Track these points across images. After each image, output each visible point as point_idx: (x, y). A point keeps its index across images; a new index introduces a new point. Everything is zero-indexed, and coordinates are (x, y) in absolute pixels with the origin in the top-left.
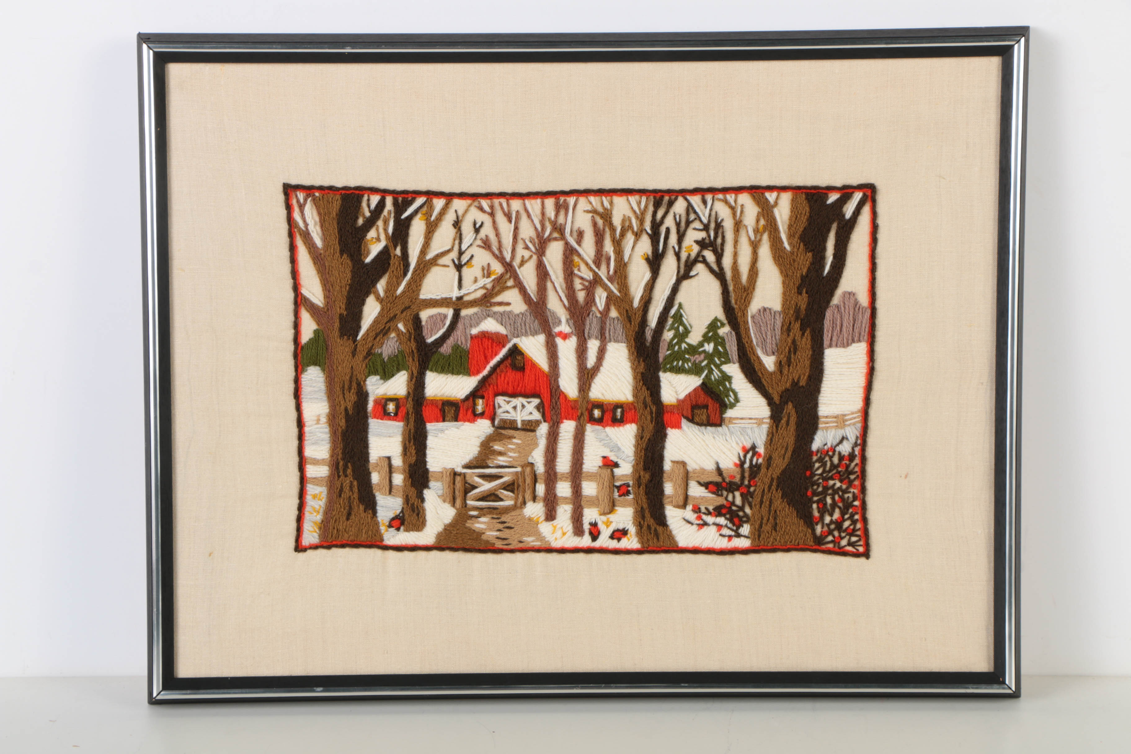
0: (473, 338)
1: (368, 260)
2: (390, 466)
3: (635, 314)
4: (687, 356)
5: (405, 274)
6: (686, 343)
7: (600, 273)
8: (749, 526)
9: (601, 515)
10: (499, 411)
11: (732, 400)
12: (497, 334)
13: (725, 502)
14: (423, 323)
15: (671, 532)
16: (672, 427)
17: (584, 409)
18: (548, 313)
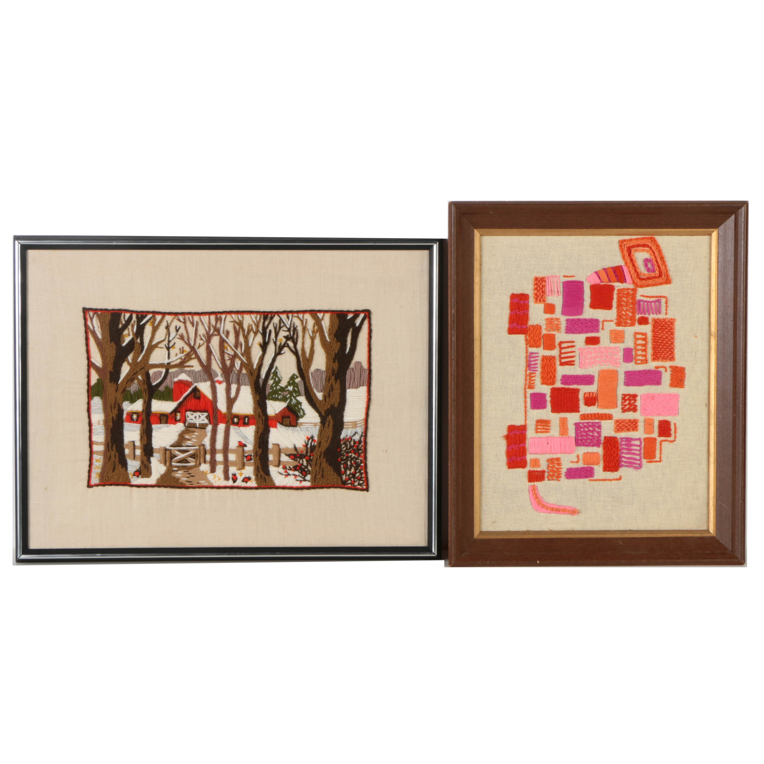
0: (175, 383)
1: (124, 345)
2: (134, 446)
3: (254, 372)
4: (280, 392)
5: (142, 352)
6: (279, 386)
7: (237, 352)
8: (310, 476)
9: (238, 470)
10: (188, 419)
11: (302, 415)
12: (187, 381)
13: (298, 464)
14: (151, 376)
15: (272, 478)
16: (272, 427)
17: (230, 418)
18: (212, 371)
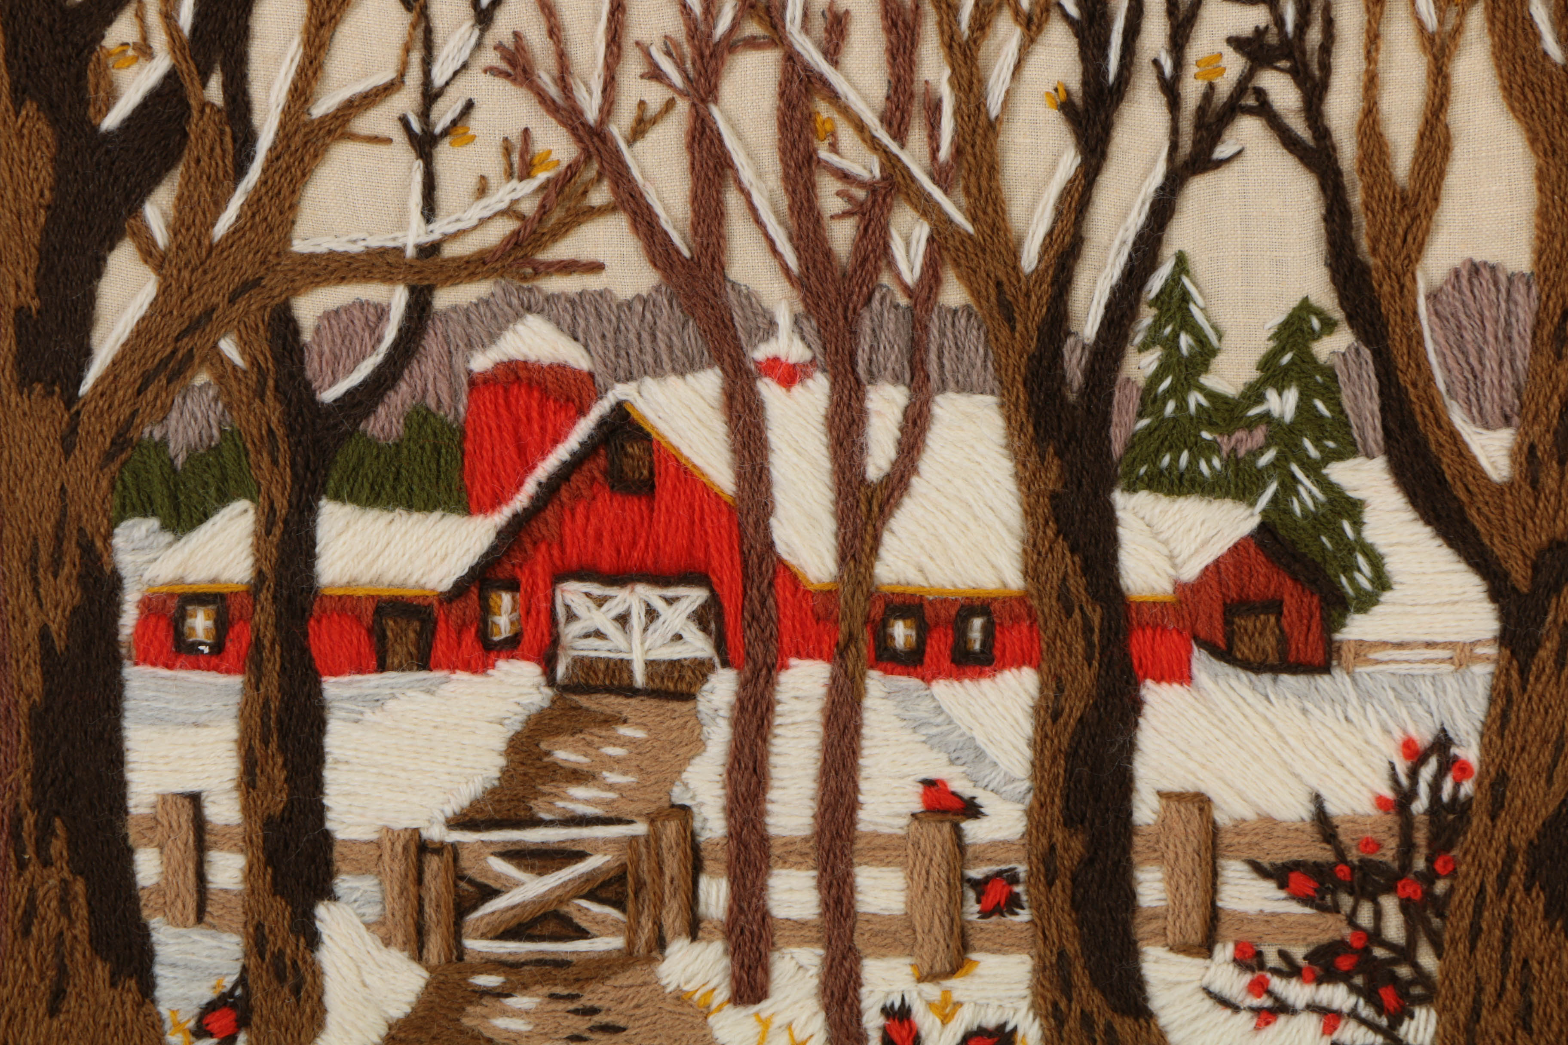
0: (475, 383)
1: (111, 122)
2: (199, 824)
3: (1028, 295)
5: (240, 170)
6: (1202, 389)
7: (905, 157)
8: (1433, 1014)
9: (921, 979)
10: (570, 632)
11: (1366, 584)
12: (560, 372)
13: (1347, 932)
14: (307, 337)
15: (1161, 1035)
16: (1158, 679)
17: (859, 619)
18: (732, 296)
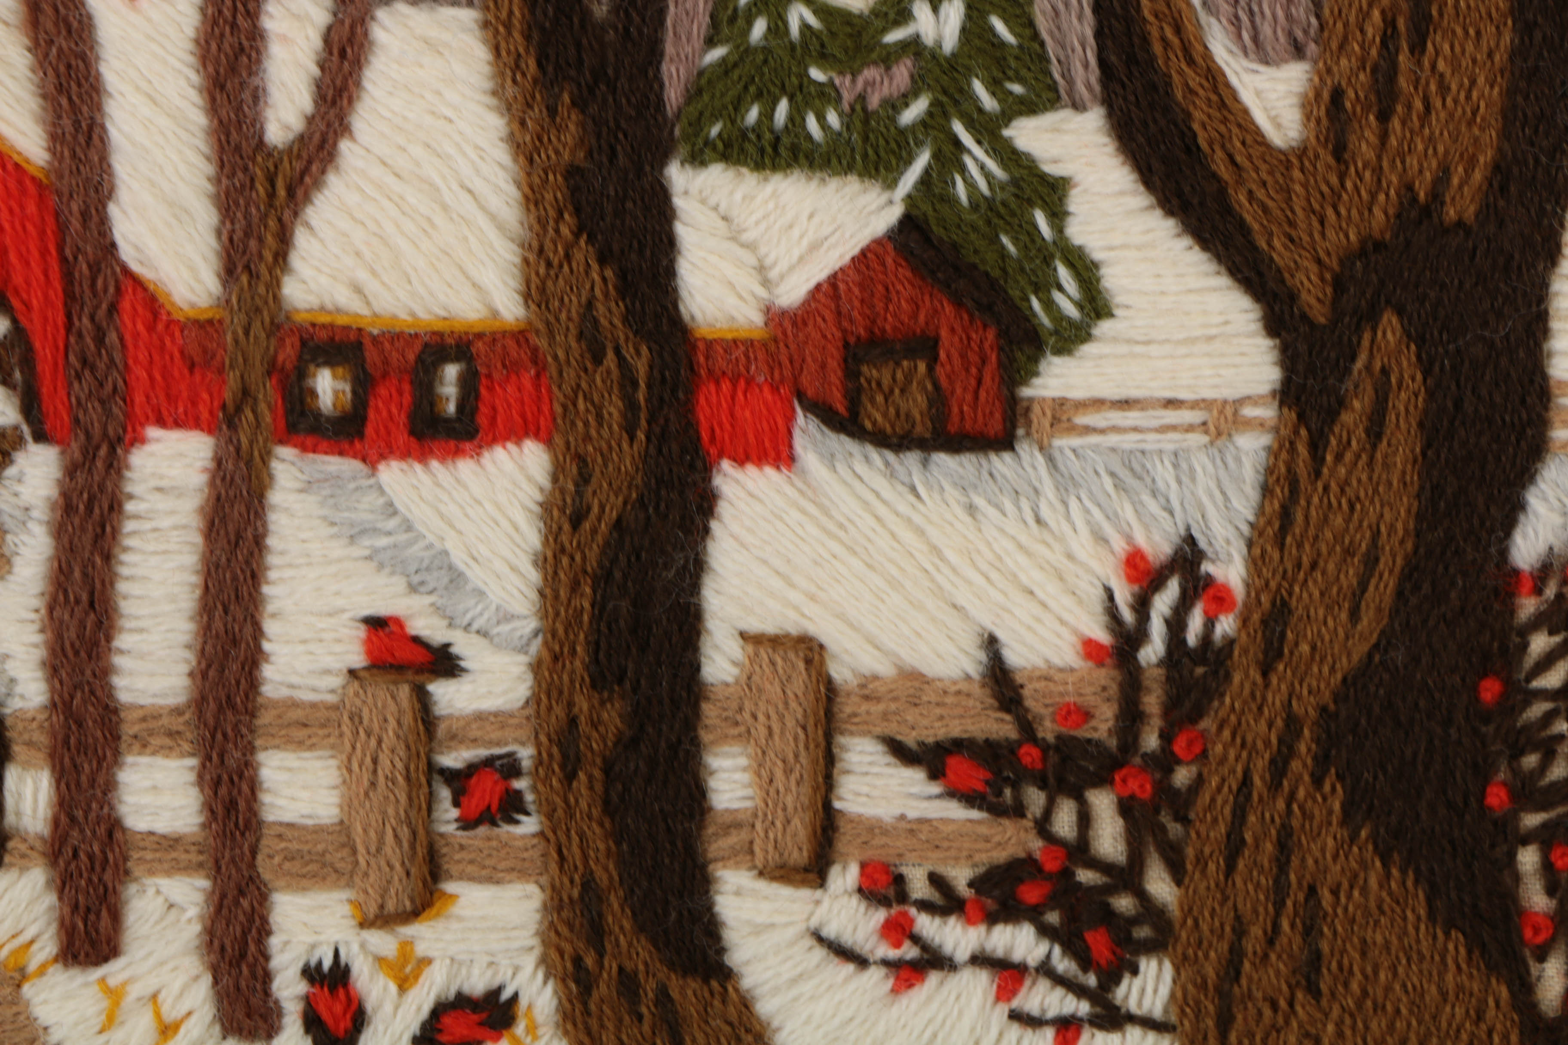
4: (817, 74)
8: (1168, 969)
9: (365, 924)
11: (1069, 308)
15: (746, 1004)
16: (741, 461)
17: (259, 369)
